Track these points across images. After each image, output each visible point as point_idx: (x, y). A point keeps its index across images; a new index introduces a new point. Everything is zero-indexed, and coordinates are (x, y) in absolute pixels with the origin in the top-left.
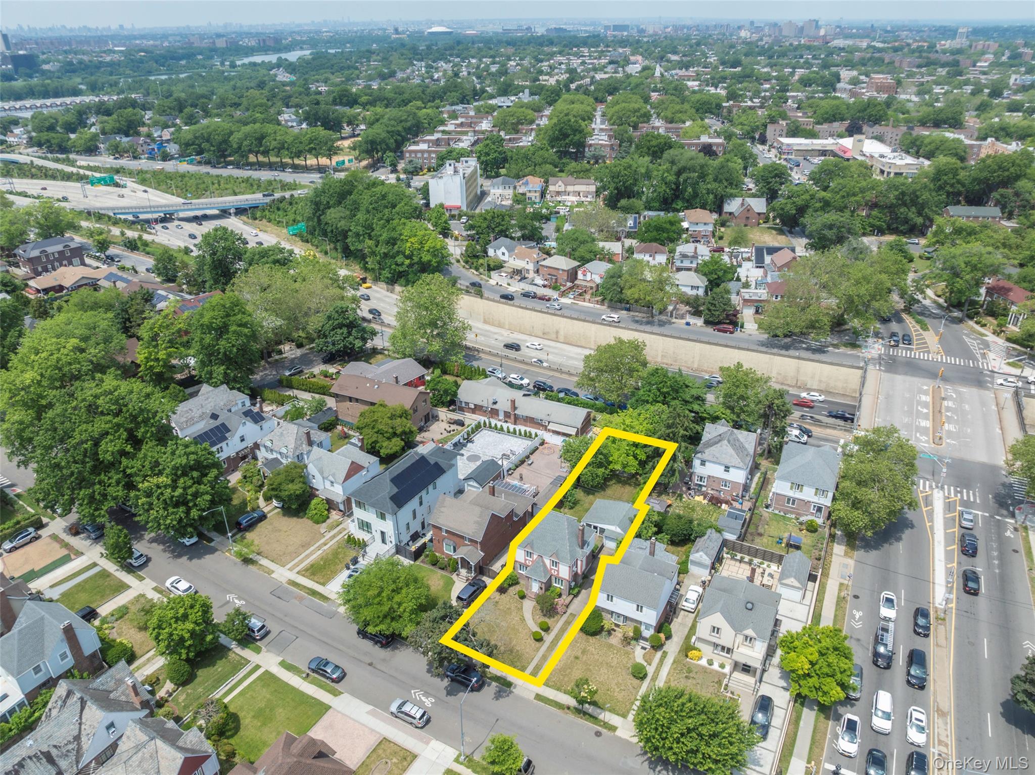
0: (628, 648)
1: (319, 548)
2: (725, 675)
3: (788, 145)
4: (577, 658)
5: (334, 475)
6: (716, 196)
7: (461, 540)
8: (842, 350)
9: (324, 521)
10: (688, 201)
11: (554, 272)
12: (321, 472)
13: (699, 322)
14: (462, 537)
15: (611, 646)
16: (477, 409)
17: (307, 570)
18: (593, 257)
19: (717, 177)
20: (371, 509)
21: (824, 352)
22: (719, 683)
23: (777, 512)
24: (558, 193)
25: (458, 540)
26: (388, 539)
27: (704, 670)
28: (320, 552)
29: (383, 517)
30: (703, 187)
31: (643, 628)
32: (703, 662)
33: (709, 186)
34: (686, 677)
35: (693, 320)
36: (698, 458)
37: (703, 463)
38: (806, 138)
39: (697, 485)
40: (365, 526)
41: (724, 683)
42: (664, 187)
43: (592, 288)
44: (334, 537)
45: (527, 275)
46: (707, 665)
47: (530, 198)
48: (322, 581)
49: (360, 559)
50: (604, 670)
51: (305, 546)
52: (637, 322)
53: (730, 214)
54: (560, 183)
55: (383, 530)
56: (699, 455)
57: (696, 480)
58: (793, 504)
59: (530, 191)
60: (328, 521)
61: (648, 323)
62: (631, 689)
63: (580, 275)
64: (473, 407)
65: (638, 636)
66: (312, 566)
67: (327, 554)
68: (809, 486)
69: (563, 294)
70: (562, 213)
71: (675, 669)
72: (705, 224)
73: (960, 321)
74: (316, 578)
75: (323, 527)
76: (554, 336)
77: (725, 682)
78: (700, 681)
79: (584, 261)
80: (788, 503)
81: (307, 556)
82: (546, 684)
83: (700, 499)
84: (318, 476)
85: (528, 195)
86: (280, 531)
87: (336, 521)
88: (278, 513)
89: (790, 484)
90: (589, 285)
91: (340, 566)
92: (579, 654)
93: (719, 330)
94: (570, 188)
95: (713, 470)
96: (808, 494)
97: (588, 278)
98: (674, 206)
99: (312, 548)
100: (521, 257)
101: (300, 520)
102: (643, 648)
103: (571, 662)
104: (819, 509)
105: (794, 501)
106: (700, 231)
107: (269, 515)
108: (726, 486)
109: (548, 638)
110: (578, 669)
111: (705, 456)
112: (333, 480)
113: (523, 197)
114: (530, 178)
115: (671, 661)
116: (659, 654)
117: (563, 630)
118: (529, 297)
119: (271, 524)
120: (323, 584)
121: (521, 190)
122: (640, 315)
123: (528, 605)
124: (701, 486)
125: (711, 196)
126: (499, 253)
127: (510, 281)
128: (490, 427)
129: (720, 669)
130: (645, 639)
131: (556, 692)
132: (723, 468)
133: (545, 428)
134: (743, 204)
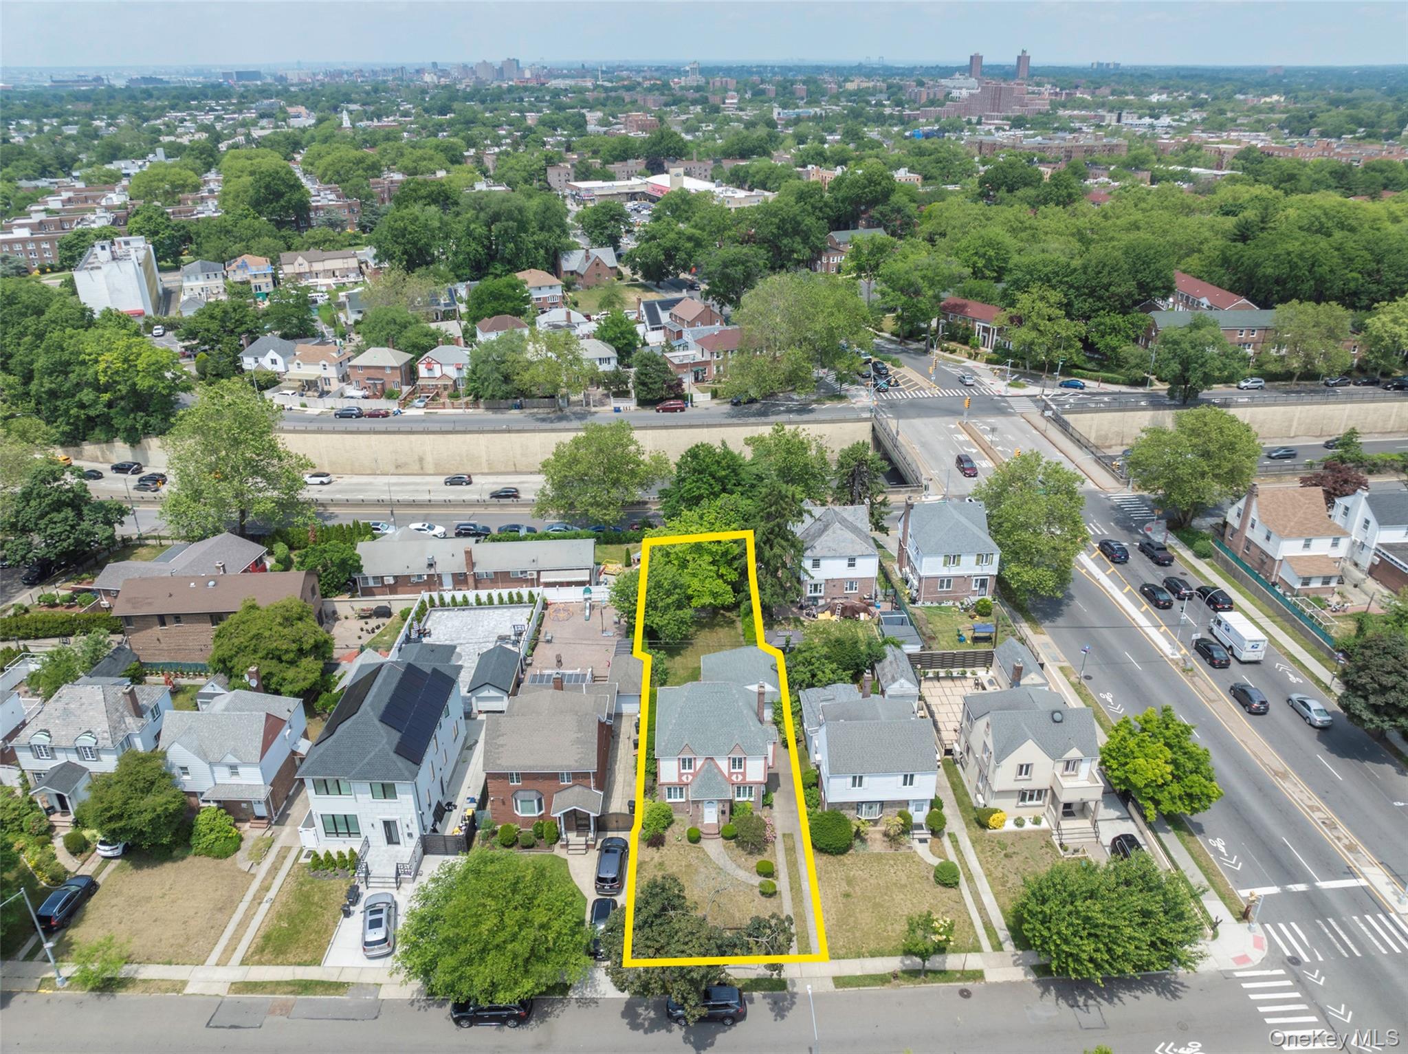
0: (903, 850)
1: (258, 900)
2: (1048, 833)
3: (587, 190)
4: (847, 895)
5: (235, 752)
6: (547, 251)
7: (552, 783)
8: (828, 404)
9: (237, 849)
10: (509, 262)
11: (377, 374)
12: (202, 754)
13: (630, 405)
14: (555, 777)
15: (879, 857)
16: (402, 583)
17: (261, 950)
18: (432, 342)
19: (543, 223)
20: (356, 785)
21: (812, 411)
22: (1049, 844)
23: (928, 604)
24: (300, 275)
25: (542, 785)
26: (402, 831)
27: (1020, 837)
28: (265, 907)
29: (387, 791)
30: (528, 240)
31: (911, 810)
32: (1010, 826)
33: (536, 238)
34: (1006, 856)
35: (622, 404)
36: (809, 558)
37: (816, 564)
38: (604, 180)
39: (810, 599)
40: (342, 825)
41: (1057, 843)
42: (474, 245)
43: (446, 387)
44: (274, 870)
45: (326, 388)
46: (1015, 828)
47: (258, 288)
48: (307, 957)
49: (362, 888)
50: (899, 897)
51: (227, 906)
52: (543, 420)
53: (572, 273)
54: (300, 260)
55: (388, 817)
56: (808, 553)
57: (808, 592)
58: (948, 586)
59: (255, 276)
60: (243, 845)
61: (560, 419)
62: (955, 906)
63: (422, 371)
64: (392, 581)
65: (908, 827)
66: (267, 938)
67: (285, 905)
68: (969, 553)
69: (405, 403)
70: (320, 301)
71: (983, 851)
72: (551, 287)
73: (926, 352)
74: (291, 957)
75: (241, 860)
76: (416, 467)
77: (1055, 840)
78: (1026, 854)
79: (420, 350)
80: (941, 587)
81: (243, 925)
82: (834, 956)
83: (824, 616)
84: (198, 767)
85: (254, 282)
86: (148, 899)
87: (261, 839)
88: (119, 867)
89: (942, 559)
90: (440, 383)
91: (328, 916)
92: (845, 887)
93: (665, 410)
94: (317, 267)
95: (832, 569)
96: (968, 566)
97: (438, 373)
98: (492, 270)
99: (243, 907)
100: (310, 360)
101: (181, 864)
102: (923, 841)
103: (845, 905)
104: (983, 583)
105: (949, 581)
106: (545, 299)
107: (99, 880)
108: (851, 588)
109: (782, 883)
110: (861, 912)
111: (817, 552)
112: (234, 760)
113: (245, 287)
114: (246, 258)
115: (968, 843)
116: (946, 841)
117: (793, 865)
118: (350, 416)
119: (117, 894)
120: (316, 962)
121: (238, 277)
122: (541, 411)
123: (714, 848)
124: (815, 599)
125: (542, 252)
126: (266, 362)
127: (304, 400)
128: (443, 604)
129: (1036, 827)
130: (919, 827)
131: (857, 961)
132: (846, 562)
133: (535, 582)
134: (588, 258)
